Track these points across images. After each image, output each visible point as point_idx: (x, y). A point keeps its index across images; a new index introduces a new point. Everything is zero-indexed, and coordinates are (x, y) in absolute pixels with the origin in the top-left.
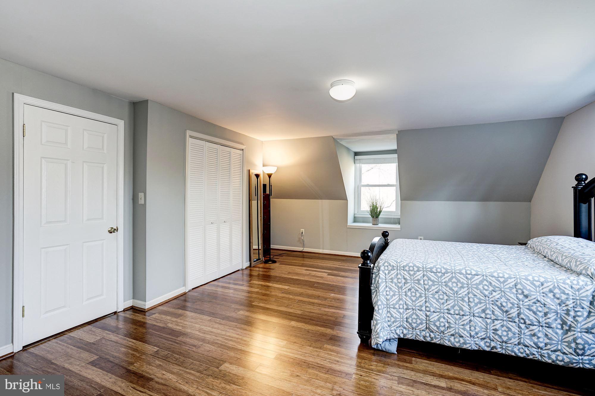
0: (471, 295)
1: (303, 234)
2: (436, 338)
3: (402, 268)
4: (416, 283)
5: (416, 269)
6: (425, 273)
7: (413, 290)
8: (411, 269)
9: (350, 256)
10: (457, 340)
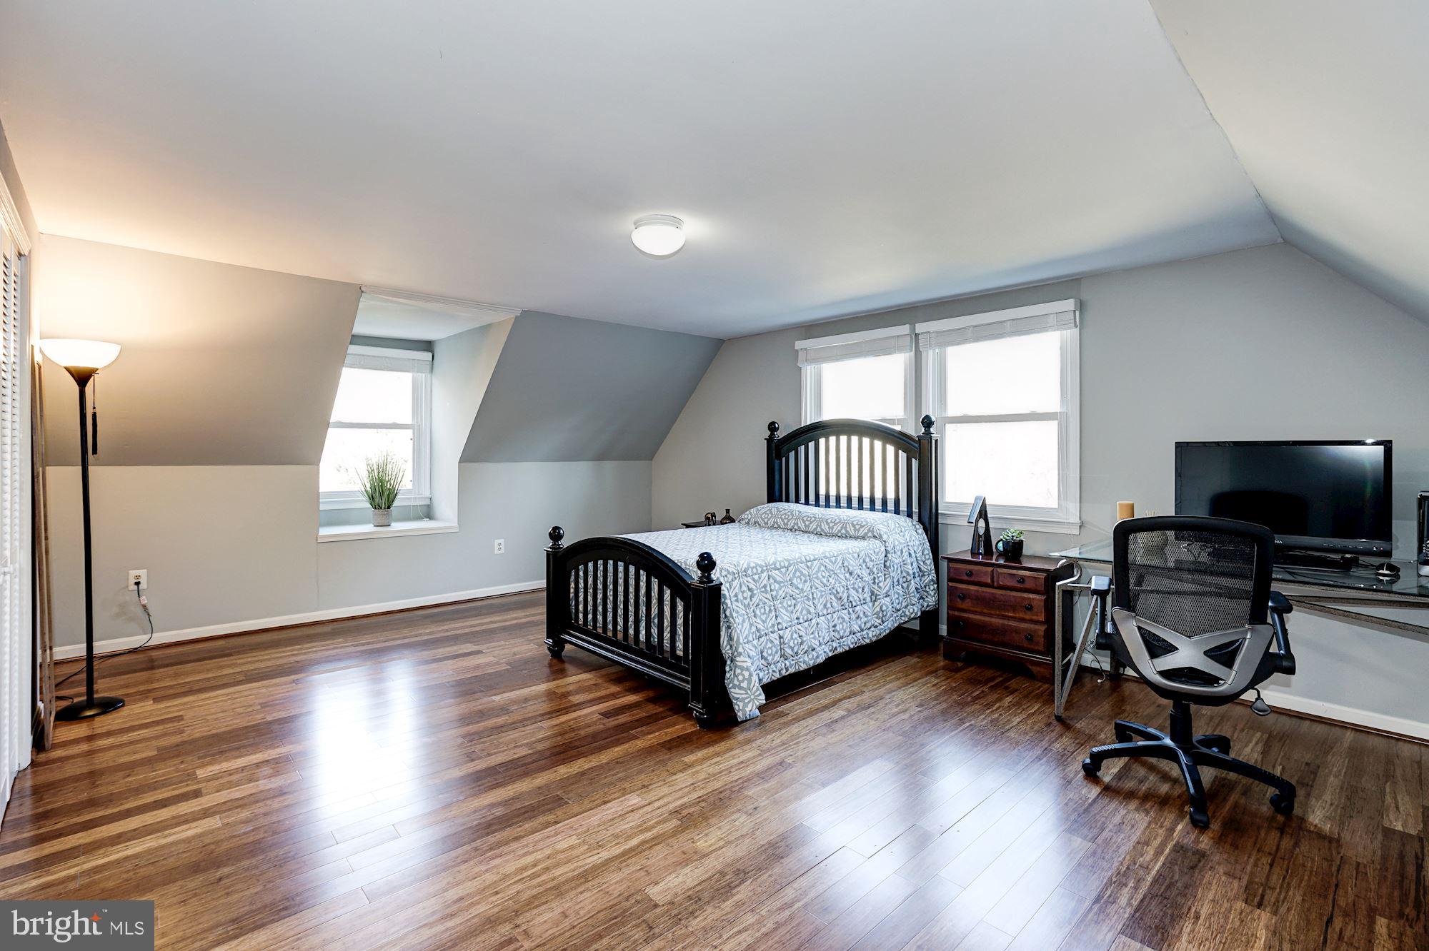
0: (814, 590)
1: (143, 586)
2: (791, 665)
3: (745, 573)
4: (763, 592)
5: (760, 570)
6: (770, 573)
7: (761, 605)
8: (755, 571)
9: (353, 618)
10: (810, 656)
